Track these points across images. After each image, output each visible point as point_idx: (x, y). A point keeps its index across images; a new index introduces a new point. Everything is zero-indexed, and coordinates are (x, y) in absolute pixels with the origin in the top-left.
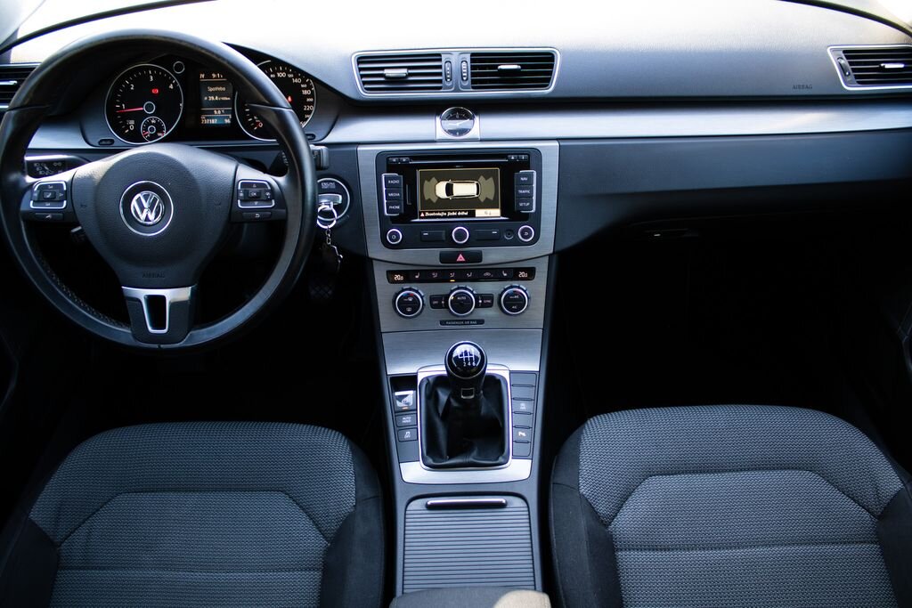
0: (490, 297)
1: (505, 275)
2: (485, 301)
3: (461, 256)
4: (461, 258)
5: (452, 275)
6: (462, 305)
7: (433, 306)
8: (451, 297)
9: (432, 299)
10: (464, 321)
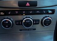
0: (39, 20)
1: (45, 12)
2: (36, 22)
3: (28, 3)
4: (28, 4)
5: (24, 12)
6: (28, 24)
7: (17, 24)
8: (24, 21)
9: (16, 22)
10: (28, 29)
